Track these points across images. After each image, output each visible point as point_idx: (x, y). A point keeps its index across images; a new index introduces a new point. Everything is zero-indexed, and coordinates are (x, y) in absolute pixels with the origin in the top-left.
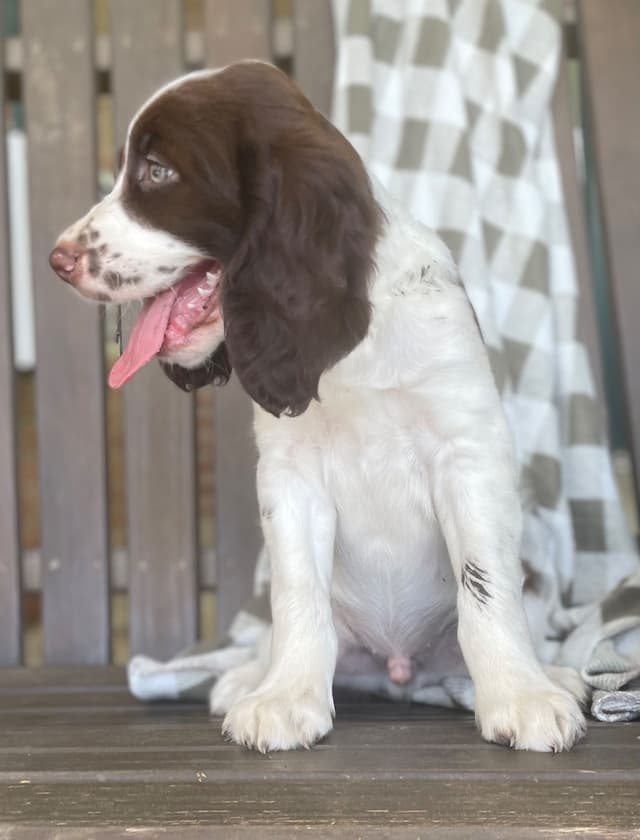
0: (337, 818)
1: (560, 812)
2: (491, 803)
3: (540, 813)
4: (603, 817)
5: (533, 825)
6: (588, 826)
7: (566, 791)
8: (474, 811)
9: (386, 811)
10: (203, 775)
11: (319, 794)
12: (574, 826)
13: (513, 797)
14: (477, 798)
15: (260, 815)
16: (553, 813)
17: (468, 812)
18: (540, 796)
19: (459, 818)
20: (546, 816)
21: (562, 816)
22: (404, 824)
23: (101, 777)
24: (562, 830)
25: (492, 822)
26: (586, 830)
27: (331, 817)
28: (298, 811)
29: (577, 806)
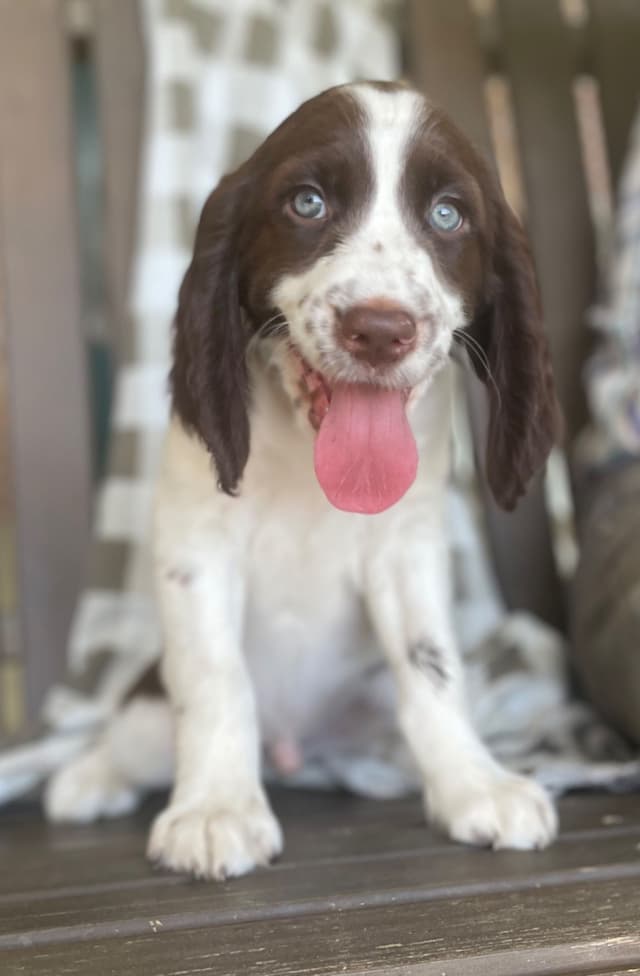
0: (348, 961)
1: (586, 923)
2: (508, 920)
3: (565, 926)
4: (630, 922)
5: (563, 942)
6: (620, 935)
7: (581, 896)
8: (495, 933)
9: (399, 945)
10: (158, 922)
11: (313, 933)
12: (606, 937)
13: (529, 910)
14: (491, 918)
15: (253, 968)
16: (578, 924)
17: (489, 934)
18: (557, 905)
19: (482, 943)
20: (572, 929)
21: (588, 927)
22: (424, 958)
23: (25, 939)
24: (594, 944)
25: (520, 943)
26: (618, 940)
27: (339, 961)
28: (297, 958)
29: (599, 915)
